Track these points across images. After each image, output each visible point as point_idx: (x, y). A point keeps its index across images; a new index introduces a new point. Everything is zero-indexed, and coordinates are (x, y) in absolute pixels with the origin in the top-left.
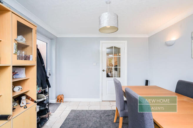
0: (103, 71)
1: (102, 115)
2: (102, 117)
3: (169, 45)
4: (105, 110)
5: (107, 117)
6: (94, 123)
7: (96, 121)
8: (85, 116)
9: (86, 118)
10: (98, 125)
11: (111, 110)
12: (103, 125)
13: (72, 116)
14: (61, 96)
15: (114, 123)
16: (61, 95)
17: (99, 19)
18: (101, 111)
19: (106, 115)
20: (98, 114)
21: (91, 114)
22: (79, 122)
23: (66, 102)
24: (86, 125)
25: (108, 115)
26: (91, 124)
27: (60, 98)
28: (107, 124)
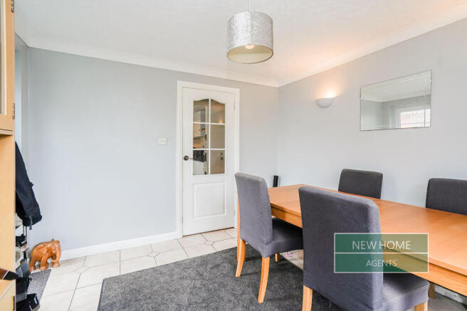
0: (186, 158)
1: (201, 269)
2: (205, 274)
3: (323, 105)
4: (201, 257)
5: (215, 270)
6: (191, 293)
7: (195, 287)
8: (158, 282)
9: (162, 288)
10: (205, 295)
11: (215, 253)
12: (215, 290)
13: (115, 296)
14: (49, 245)
15: (238, 278)
16: (48, 243)
17: (230, 26)
18: (194, 260)
19: (210, 266)
20: (189, 271)
21: (171, 276)
22: (148, 304)
23: (68, 261)
24: (173, 306)
25: (217, 266)
26: (185, 298)
27: (45, 252)
28: (223, 285)
